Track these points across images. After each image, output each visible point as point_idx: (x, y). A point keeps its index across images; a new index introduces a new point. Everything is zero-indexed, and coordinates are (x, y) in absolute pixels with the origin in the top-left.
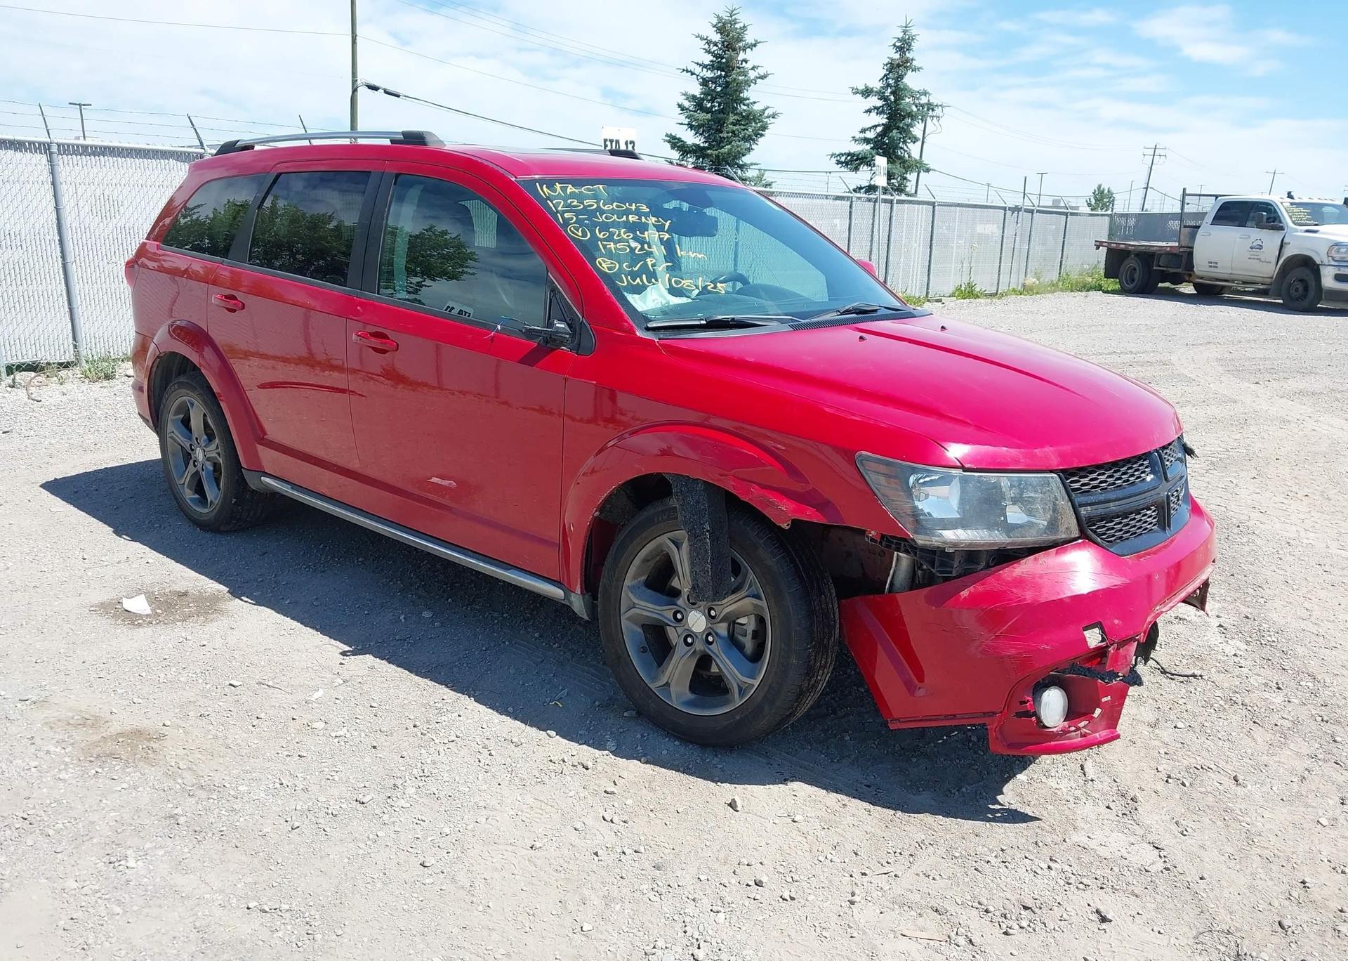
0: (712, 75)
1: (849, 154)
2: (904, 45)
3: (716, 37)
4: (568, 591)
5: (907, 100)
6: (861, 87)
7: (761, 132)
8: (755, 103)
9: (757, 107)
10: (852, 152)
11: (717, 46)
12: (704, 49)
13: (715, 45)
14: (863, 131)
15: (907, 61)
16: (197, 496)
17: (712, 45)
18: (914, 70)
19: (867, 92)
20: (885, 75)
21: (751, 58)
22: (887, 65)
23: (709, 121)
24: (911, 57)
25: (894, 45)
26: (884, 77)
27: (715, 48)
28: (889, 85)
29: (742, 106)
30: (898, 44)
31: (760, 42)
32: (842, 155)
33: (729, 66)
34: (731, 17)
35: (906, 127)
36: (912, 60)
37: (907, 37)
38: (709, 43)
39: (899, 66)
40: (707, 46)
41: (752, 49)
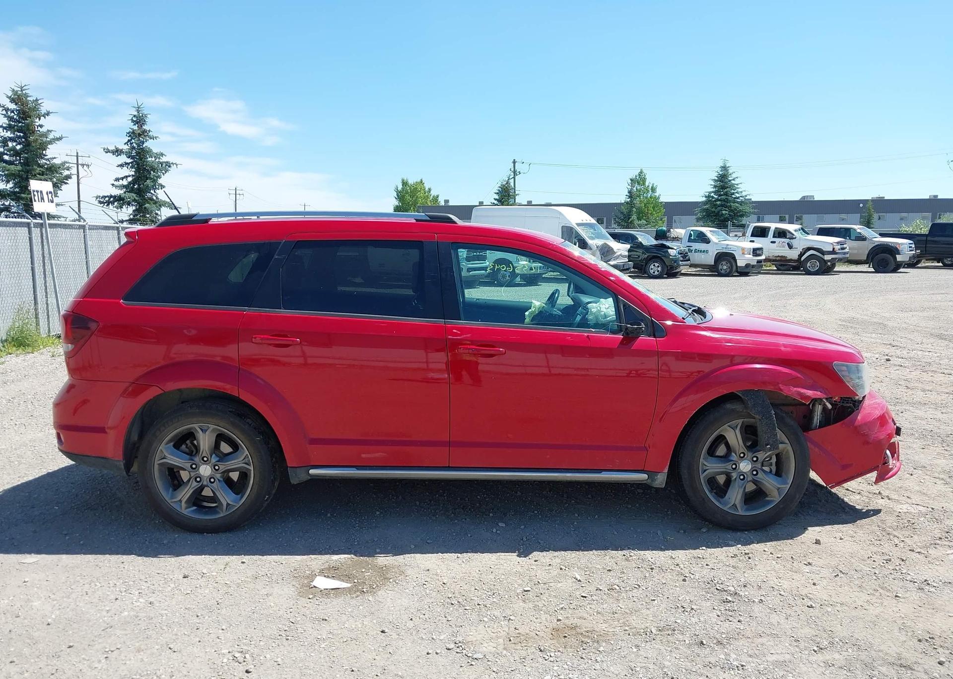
0: (12, 135)
1: (111, 196)
2: (139, 120)
3: (12, 106)
4: (652, 474)
5: (150, 159)
6: (112, 148)
7: (65, 181)
8: (55, 158)
9: (57, 162)
10: (113, 195)
11: (14, 113)
12: (2, 114)
13: (12, 112)
14: (117, 180)
15: (145, 131)
16: (195, 508)
17: (9, 113)
18: (152, 138)
19: (117, 152)
20: (129, 141)
21: (46, 124)
22: (129, 133)
23: (19, 171)
24: (148, 130)
25: (132, 120)
26: (128, 142)
27: (12, 114)
28: (133, 148)
29: (44, 161)
30: (135, 119)
31: (51, 113)
32: (106, 197)
33: (28, 129)
34: (22, 91)
35: (155, 178)
36: (149, 131)
37: (141, 115)
38: (7, 110)
39: (140, 135)
40: (4, 112)
41: (45, 117)
